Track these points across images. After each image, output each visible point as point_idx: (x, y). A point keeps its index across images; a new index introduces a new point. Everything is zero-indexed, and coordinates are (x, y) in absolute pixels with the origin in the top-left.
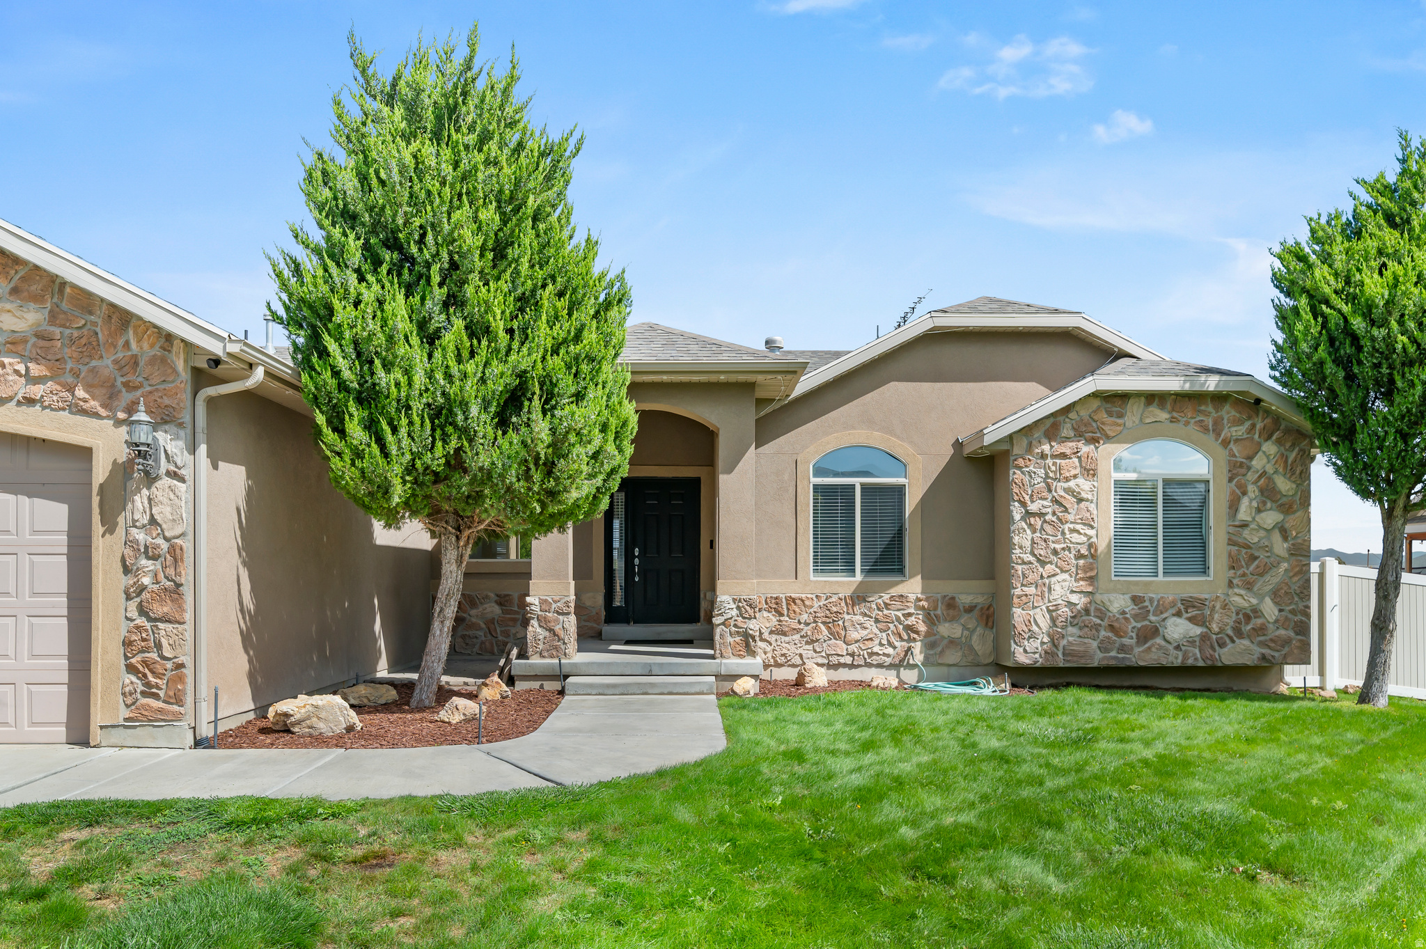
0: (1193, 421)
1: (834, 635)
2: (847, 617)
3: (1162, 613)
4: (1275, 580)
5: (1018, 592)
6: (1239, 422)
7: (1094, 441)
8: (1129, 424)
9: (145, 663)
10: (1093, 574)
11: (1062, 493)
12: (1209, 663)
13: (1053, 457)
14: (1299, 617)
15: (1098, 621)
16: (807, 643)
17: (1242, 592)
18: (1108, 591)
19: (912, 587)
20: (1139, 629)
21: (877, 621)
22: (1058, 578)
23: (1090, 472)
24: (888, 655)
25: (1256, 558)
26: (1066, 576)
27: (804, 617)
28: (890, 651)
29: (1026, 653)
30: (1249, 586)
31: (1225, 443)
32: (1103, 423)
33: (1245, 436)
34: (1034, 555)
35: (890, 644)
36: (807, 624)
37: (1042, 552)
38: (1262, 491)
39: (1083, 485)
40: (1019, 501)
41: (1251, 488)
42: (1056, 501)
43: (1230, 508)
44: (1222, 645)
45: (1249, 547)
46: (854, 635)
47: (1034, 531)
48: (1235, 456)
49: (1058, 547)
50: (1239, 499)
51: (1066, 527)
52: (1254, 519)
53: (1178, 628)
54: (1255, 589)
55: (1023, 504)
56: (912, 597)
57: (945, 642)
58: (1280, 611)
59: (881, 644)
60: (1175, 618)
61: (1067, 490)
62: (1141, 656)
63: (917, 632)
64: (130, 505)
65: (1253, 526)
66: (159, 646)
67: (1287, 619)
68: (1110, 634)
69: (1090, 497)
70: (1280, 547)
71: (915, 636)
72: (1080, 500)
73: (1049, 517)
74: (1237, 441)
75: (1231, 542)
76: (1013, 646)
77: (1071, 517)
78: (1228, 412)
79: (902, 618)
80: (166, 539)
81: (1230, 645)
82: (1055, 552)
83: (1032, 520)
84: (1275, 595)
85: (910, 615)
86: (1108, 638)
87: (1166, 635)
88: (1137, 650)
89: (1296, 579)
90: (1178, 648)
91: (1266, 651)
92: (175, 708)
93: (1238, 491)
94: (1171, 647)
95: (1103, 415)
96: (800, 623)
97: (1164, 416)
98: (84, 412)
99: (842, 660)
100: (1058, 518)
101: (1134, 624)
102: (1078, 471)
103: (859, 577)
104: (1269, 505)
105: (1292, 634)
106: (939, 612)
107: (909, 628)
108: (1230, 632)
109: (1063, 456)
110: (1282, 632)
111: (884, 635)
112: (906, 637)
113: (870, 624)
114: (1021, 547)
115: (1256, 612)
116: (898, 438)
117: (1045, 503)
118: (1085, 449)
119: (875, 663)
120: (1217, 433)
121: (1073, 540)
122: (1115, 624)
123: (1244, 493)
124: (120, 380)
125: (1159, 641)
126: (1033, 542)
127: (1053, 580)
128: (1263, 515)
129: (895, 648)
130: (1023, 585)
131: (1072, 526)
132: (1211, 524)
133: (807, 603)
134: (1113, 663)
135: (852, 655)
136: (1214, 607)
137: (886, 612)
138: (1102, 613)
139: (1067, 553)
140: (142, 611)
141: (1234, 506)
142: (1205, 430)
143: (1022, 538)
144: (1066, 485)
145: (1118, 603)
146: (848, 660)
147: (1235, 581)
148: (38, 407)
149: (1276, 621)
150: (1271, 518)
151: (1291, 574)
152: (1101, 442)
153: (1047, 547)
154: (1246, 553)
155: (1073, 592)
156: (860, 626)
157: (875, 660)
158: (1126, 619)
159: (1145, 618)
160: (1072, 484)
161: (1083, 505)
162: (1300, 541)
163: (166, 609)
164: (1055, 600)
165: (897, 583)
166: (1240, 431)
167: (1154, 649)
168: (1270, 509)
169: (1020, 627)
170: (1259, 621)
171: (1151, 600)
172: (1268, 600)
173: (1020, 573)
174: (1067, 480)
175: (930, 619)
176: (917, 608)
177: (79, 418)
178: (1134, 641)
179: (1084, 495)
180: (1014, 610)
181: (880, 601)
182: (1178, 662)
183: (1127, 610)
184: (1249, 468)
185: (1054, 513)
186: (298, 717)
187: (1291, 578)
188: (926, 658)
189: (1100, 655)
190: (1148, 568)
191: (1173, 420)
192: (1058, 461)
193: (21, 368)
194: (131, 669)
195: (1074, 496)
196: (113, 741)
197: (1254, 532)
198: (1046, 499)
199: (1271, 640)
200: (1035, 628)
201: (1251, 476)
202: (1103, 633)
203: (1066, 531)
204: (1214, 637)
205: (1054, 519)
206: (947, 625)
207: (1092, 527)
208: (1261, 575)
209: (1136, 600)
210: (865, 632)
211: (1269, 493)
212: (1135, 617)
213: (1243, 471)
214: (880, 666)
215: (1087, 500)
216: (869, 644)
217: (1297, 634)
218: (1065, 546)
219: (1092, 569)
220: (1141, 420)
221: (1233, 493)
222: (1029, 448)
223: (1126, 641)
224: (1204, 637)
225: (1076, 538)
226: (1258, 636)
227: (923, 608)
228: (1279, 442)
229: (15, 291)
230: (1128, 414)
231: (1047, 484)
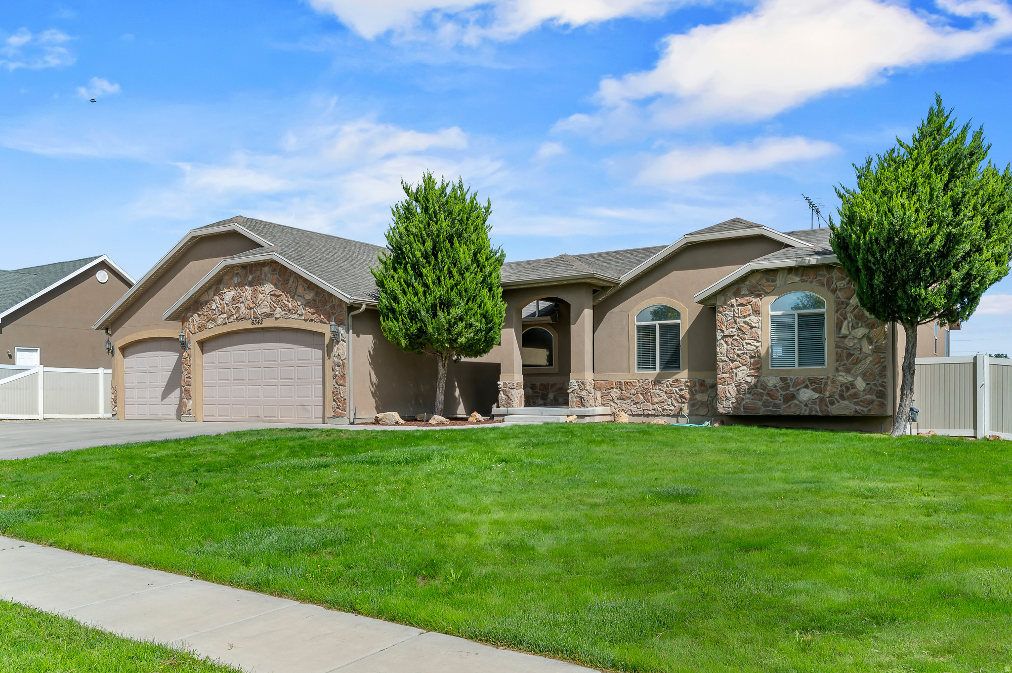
0: (815, 280)
1: (647, 400)
2: (652, 391)
3: (797, 386)
4: (863, 367)
5: (719, 376)
6: (841, 279)
7: (759, 296)
8: (778, 285)
10: (758, 366)
11: (742, 324)
12: (825, 414)
13: (738, 305)
14: (878, 388)
15: (762, 391)
16: (634, 404)
17: (844, 374)
18: (767, 375)
19: (683, 376)
20: (784, 395)
21: (666, 393)
22: (741, 369)
23: (757, 312)
24: (672, 410)
25: (852, 355)
26: (745, 368)
27: (633, 391)
28: (672, 408)
29: (724, 408)
30: (848, 371)
31: (834, 291)
32: (764, 286)
33: (846, 286)
34: (728, 357)
35: (673, 404)
36: (634, 395)
37: (731, 356)
38: (855, 317)
39: (753, 319)
40: (720, 330)
41: (849, 315)
42: (739, 329)
43: (836, 327)
44: (832, 403)
45: (847, 349)
46: (656, 400)
47: (728, 345)
48: (840, 298)
49: (740, 352)
50: (842, 323)
51: (744, 342)
52: (850, 333)
53: (806, 394)
54: (852, 372)
55: (722, 331)
56: (683, 380)
57: (700, 403)
58: (867, 384)
59: (668, 405)
60: (804, 389)
61: (745, 323)
62: (785, 410)
63: (685, 399)
64: (333, 350)
65: (850, 337)
66: (340, 393)
67: (871, 388)
68: (768, 398)
69: (757, 326)
70: (867, 348)
71: (685, 400)
72: (752, 327)
73: (736, 337)
74: (840, 289)
75: (837, 347)
76: (718, 404)
77: (746, 337)
78: (835, 274)
79: (678, 391)
80: (341, 360)
81: (837, 404)
82: (738, 356)
83: (727, 339)
84: (864, 376)
85: (682, 390)
86: (767, 400)
87: (799, 399)
88: (783, 407)
89: (877, 366)
90: (806, 405)
91: (857, 408)
93: (841, 318)
94: (802, 405)
95: (764, 281)
96: (630, 394)
97: (797, 279)
99: (650, 412)
100: (740, 338)
101: (782, 392)
102: (751, 312)
103: (658, 370)
104: (860, 325)
105: (874, 397)
106: (697, 388)
107: (682, 396)
108: (837, 397)
109: (742, 305)
110: (868, 396)
111: (670, 400)
112: (680, 401)
113: (663, 394)
114: (721, 353)
115: (853, 385)
116: (676, 299)
117: (733, 330)
118: (755, 300)
119: (666, 414)
120: (829, 287)
121: (748, 349)
122: (770, 393)
123: (845, 318)
125: (796, 402)
126: (727, 351)
127: (738, 369)
128: (856, 330)
129: (675, 407)
130: (722, 373)
131: (747, 341)
132: (826, 337)
133: (633, 384)
134: (769, 413)
135: (655, 410)
136: (826, 382)
137: (670, 388)
138: (764, 387)
139: (745, 355)
140: (336, 383)
141: (839, 327)
142: (822, 285)
143: (722, 348)
144: (744, 320)
145: (772, 381)
146: (653, 412)
147: (840, 368)
148: (314, 322)
149: (864, 390)
150: (861, 332)
151: (874, 363)
152: (763, 296)
153: (735, 353)
154: (846, 352)
155: (748, 376)
156: (659, 394)
157: (665, 413)
158: (777, 390)
159: (787, 389)
160: (747, 319)
161: (753, 330)
162: (879, 344)
163: (341, 382)
164: (739, 380)
165: (676, 374)
166: (841, 284)
167: (792, 406)
168: (862, 326)
169: (721, 395)
170: (854, 390)
171: (791, 379)
172: (859, 379)
173: (721, 366)
174: (745, 317)
175: (691, 393)
176: (686, 386)
177: (322, 325)
178: (782, 401)
179: (753, 324)
180: (718, 386)
181: (668, 383)
182: (807, 413)
183: (777, 385)
184: (848, 304)
185: (738, 335)
187: (874, 365)
188: (690, 412)
189: (763, 409)
190: (790, 362)
191: (803, 281)
192: (740, 308)
193: (310, 310)
194: (334, 400)
195: (749, 326)
197: (851, 340)
198: (734, 328)
199: (861, 401)
200: (729, 395)
201: (849, 309)
202: (765, 397)
203: (744, 344)
204: (828, 399)
205: (738, 338)
206: (700, 395)
207: (759, 342)
208: (856, 364)
209: (783, 379)
210: (660, 399)
211: (862, 318)
212: (782, 388)
213: (844, 306)
214: (668, 416)
215: (756, 327)
216: (662, 404)
217: (878, 398)
218: (743, 352)
219: (758, 364)
220: (785, 282)
221: (838, 318)
222: (725, 303)
223: (777, 402)
224: (822, 400)
225: (749, 347)
226: (853, 399)
227: (688, 386)
230: (778, 280)
231: (734, 320)
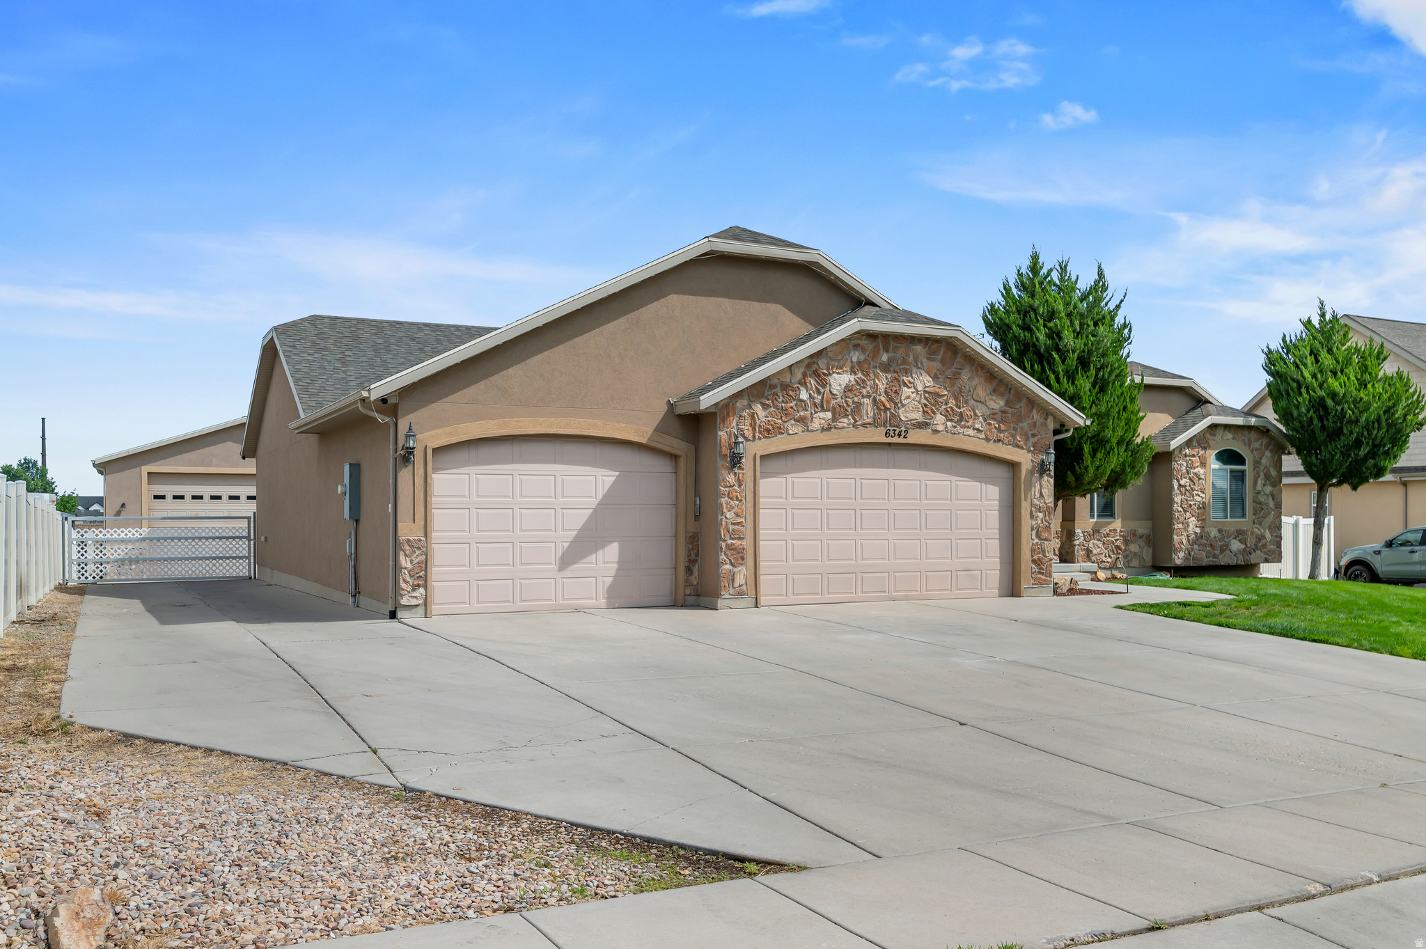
3: (1229, 537)
4: (1270, 521)
5: (1176, 526)
6: (1256, 440)
7: (1205, 448)
8: (1218, 440)
9: (1039, 559)
10: (1204, 517)
11: (1193, 475)
12: (1242, 562)
13: (1190, 457)
14: (1278, 539)
15: (1206, 542)
17: (1258, 527)
18: (1209, 526)
19: (1117, 524)
20: (1221, 546)
21: (1104, 543)
22: (1191, 520)
23: (1203, 464)
24: (1108, 562)
25: (1263, 509)
26: (1194, 518)
28: (1109, 560)
29: (1179, 559)
30: (1260, 524)
31: (1253, 451)
32: (1208, 439)
33: (1260, 448)
34: (1182, 508)
35: (1109, 556)
37: (1185, 506)
38: (1265, 475)
39: (1200, 470)
40: (1177, 479)
41: (1261, 474)
42: (1190, 480)
43: (1255, 484)
44: (1250, 553)
45: (1261, 504)
47: (1182, 495)
48: (1257, 458)
49: (1191, 503)
50: (1258, 480)
51: (1194, 492)
52: (1263, 489)
54: (1263, 525)
55: (1178, 481)
56: (1118, 530)
57: (1132, 554)
58: (1271, 536)
59: (1105, 557)
60: (1234, 540)
61: (1195, 474)
62: (1224, 560)
63: (1121, 550)
64: (1033, 488)
65: (1262, 493)
66: (1044, 551)
67: (1274, 540)
68: (1210, 549)
69: (1203, 477)
70: (1271, 504)
71: (1120, 552)
72: (1200, 479)
73: (1188, 488)
74: (1256, 449)
75: (1254, 502)
76: (1174, 555)
77: (1196, 488)
78: (1253, 435)
79: (1114, 542)
80: (1045, 503)
81: (1254, 553)
82: (1191, 505)
83: (1181, 489)
84: (1270, 528)
85: (1117, 540)
86: (1209, 551)
87: (1231, 549)
88: (1220, 557)
89: (1277, 520)
90: (1235, 555)
91: (1266, 556)
92: (1049, 579)
93: (1258, 475)
94: (1232, 555)
95: (1208, 435)
97: (1231, 436)
98: (1018, 446)
100: (1192, 488)
101: (1219, 543)
102: (1198, 464)
103: (1095, 520)
104: (1267, 482)
106: (1129, 538)
107: (1117, 547)
108: (1253, 547)
109: (1193, 456)
110: (1272, 546)
111: (1107, 551)
112: (1116, 552)
113: (1100, 544)
114: (1177, 504)
115: (1263, 537)
117: (1186, 480)
118: (1202, 452)
120: (1250, 446)
122: (1212, 543)
124: (1030, 433)
125: (1228, 552)
126: (1182, 501)
127: (1189, 520)
128: (1266, 487)
130: (1177, 523)
131: (1196, 492)
132: (1247, 492)
134: (1211, 563)
136: (1248, 534)
137: (1108, 538)
138: (1207, 538)
139: (1194, 506)
140: (1038, 536)
142: (1246, 444)
143: (1178, 499)
145: (1213, 533)
147: (1255, 521)
148: (1000, 443)
149: (1270, 540)
150: (1268, 489)
151: (1275, 518)
152: (1208, 449)
153: (1188, 503)
154: (1259, 507)
155: (1196, 527)
156: (1097, 546)
157: (1102, 565)
158: (1216, 541)
159: (1223, 540)
160: (1196, 470)
161: (1201, 482)
162: (1278, 501)
163: (1046, 535)
164: (1190, 531)
165: (1112, 523)
166: (1256, 445)
167: (1225, 556)
168: (1268, 484)
169: (1177, 545)
170: (1264, 541)
171: (1225, 531)
172: (1267, 531)
173: (1177, 517)
174: (1195, 468)
175: (1126, 542)
176: (1120, 536)
177: (1016, 449)
178: (1220, 552)
179: (1201, 477)
180: (1174, 536)
181: (1105, 532)
182: (1234, 562)
183: (1216, 536)
184: (1260, 464)
185: (1190, 486)
186: (1061, 584)
188: (1124, 563)
189: (1206, 560)
190: (1221, 514)
191: (1234, 438)
192: (1192, 459)
193: (997, 426)
194: (1034, 561)
195: (1197, 477)
196: (1028, 594)
197: (1263, 496)
198: (1187, 478)
199: (1269, 551)
200: (1182, 546)
201: (1263, 468)
202: (1207, 548)
203: (1194, 495)
204: (1248, 549)
205: (1190, 489)
206: (1132, 545)
207: (1204, 493)
208: (1265, 518)
209: (1220, 531)
210: (1099, 550)
211: (1267, 477)
212: (1220, 540)
213: (1258, 465)
214: (1104, 568)
215: (1202, 479)
216: (1100, 557)
217: (1276, 547)
218: (1194, 503)
219: (1204, 515)
220: (1223, 438)
221: (1255, 476)
222: (1180, 452)
223: (1216, 552)
224: (1244, 550)
225: (1198, 499)
226: (1263, 548)
227: (1123, 536)
228: (1271, 451)
229: (994, 391)
230: (1218, 434)
231: (1187, 470)
